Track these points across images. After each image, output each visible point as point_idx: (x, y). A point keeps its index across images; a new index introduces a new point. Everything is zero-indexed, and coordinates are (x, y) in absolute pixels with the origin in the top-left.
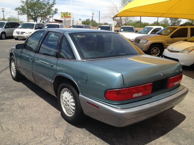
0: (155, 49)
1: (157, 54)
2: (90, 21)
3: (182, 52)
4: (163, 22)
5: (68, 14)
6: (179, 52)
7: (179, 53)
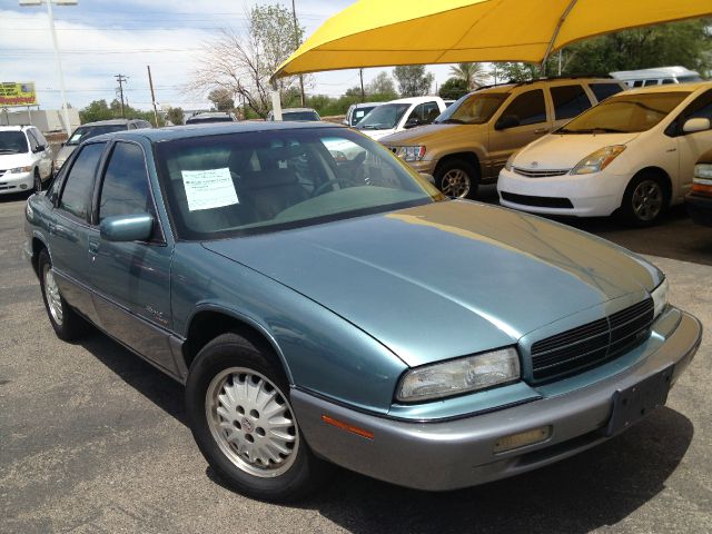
0: (453, 175)
1: (461, 192)
2: (109, 107)
3: (575, 170)
4: (376, 86)
5: (17, 89)
6: (563, 173)
7: (567, 177)
